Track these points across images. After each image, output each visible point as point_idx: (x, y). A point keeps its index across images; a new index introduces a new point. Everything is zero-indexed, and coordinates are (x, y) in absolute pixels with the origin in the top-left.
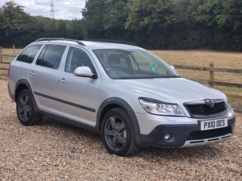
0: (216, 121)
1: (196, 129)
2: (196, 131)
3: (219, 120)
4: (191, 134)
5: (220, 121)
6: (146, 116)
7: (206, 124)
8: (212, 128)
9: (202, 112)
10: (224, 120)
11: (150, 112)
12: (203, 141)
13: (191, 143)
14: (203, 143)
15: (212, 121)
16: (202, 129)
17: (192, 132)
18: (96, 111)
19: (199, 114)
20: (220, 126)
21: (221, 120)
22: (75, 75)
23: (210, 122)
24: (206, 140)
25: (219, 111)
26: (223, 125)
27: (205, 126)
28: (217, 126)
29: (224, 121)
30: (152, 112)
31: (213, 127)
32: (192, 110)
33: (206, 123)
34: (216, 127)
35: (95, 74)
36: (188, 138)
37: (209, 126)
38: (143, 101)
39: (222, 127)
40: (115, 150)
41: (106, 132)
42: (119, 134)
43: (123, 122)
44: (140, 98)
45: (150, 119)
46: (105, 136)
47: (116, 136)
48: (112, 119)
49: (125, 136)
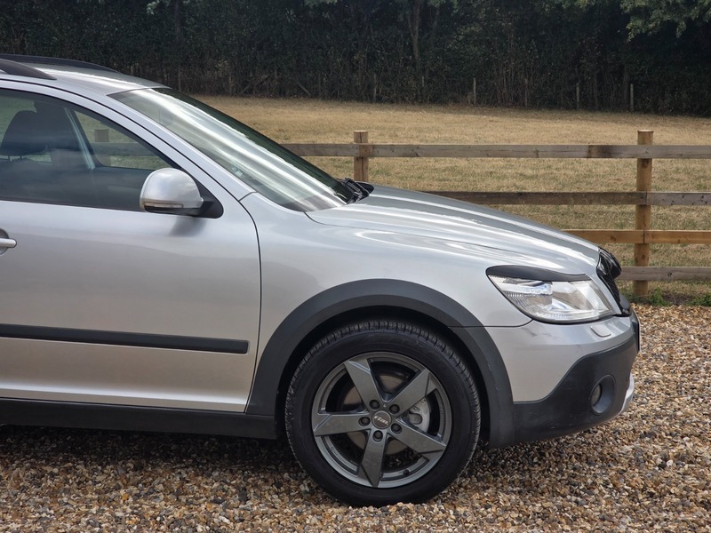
6: (533, 335)
40: (382, 485)
41: (323, 422)
42: (401, 422)
43: (426, 372)
44: (492, 271)
45: (550, 342)
46: (319, 441)
47: (384, 432)
48: (359, 369)
49: (425, 425)
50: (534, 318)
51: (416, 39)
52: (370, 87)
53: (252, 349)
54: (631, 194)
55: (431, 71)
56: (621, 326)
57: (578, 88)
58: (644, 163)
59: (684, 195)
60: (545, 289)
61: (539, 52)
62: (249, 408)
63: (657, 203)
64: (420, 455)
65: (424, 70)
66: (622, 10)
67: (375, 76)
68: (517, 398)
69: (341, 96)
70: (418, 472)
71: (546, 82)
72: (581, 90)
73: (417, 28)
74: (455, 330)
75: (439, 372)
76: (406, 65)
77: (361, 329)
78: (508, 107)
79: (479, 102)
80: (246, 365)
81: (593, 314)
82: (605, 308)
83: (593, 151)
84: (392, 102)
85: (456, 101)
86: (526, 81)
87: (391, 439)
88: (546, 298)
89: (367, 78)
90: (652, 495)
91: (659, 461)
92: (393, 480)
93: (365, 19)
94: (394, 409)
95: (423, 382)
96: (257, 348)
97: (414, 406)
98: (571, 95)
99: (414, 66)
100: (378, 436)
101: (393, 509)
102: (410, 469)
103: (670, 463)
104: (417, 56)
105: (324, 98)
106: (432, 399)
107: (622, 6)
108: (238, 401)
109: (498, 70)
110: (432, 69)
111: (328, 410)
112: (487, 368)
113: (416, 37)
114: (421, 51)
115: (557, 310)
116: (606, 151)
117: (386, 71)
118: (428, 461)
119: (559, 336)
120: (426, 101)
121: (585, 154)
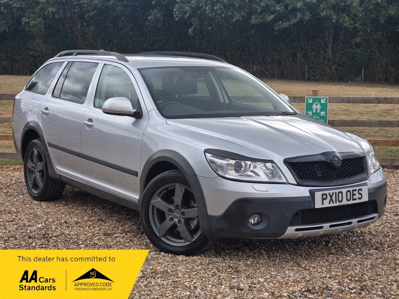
0: (344, 191)
1: (307, 207)
2: (307, 210)
3: (351, 189)
4: (297, 214)
5: (353, 191)
6: (217, 183)
7: (325, 197)
8: (338, 204)
9: (319, 174)
10: (361, 190)
11: (224, 175)
12: (321, 227)
13: (297, 230)
14: (321, 231)
15: (337, 191)
16: (318, 205)
17: (299, 211)
18: (140, 175)
19: (314, 179)
20: (353, 200)
21: (356, 190)
22: (104, 112)
23: (333, 193)
24: (326, 226)
25: (353, 173)
26: (359, 199)
27: (323, 199)
28: (348, 200)
29: (360, 192)
30: (227, 176)
31: (339, 202)
32: (299, 172)
33: (326, 194)
34: (345, 202)
35: (139, 111)
36: (291, 221)
37: (331, 199)
38: (211, 156)
39: (358, 201)
45: (223, 188)
50: (219, 175)
52: (304, 72)
55: (338, 64)
65: (334, 63)
67: (307, 66)
69: (287, 78)
73: (331, 40)
76: (324, 60)
78: (382, 83)
79: (365, 81)
84: (316, 81)
85: (353, 81)
86: (392, 69)
89: (302, 68)
93: (302, 36)
99: (329, 60)
104: (331, 55)
105: (278, 79)
109: (376, 63)
110: (339, 62)
113: (331, 45)
114: (333, 53)
117: (313, 63)
120: (335, 80)
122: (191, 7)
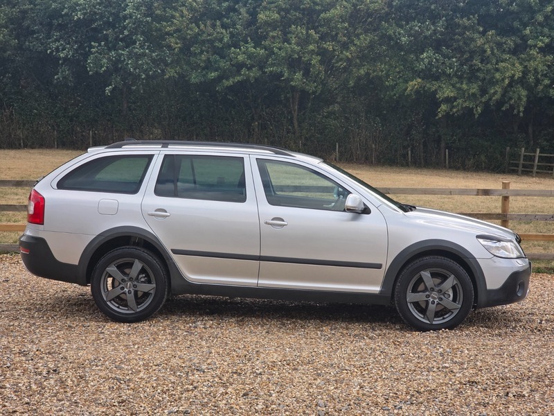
38: (483, 241)
40: (434, 323)
41: (411, 297)
42: (442, 297)
43: (453, 276)
44: (478, 237)
45: (500, 265)
46: (409, 304)
47: (436, 301)
48: (426, 275)
49: (451, 298)
50: (495, 256)
51: (295, 115)
53: (384, 267)
54: (499, 214)
56: (525, 262)
57: (409, 152)
58: (506, 199)
59: (526, 215)
60: (498, 244)
61: (383, 126)
62: (381, 291)
63: (512, 219)
64: (450, 311)
65: (301, 137)
66: (438, 99)
67: (266, 140)
68: (489, 287)
70: (448, 318)
71: (387, 147)
72: (412, 152)
73: (296, 107)
74: (465, 259)
75: (458, 277)
76: (288, 133)
77: (427, 259)
78: (361, 164)
79: (340, 160)
80: (381, 274)
81: (515, 256)
82: (519, 254)
83: (480, 192)
87: (438, 304)
88: (497, 248)
89: (260, 142)
90: (539, 330)
91: (539, 321)
92: (438, 321)
93: (259, 101)
94: (440, 291)
95: (451, 281)
96: (386, 267)
97: (447, 291)
98: (405, 156)
99: (294, 133)
100: (433, 302)
101: (441, 331)
102: (445, 317)
103: (543, 322)
104: (296, 127)
106: (454, 288)
107: (437, 96)
108: (376, 289)
109: (353, 137)
110: (307, 136)
111: (412, 292)
112: (477, 275)
113: (296, 113)
114: (300, 123)
115: (502, 253)
116: (486, 192)
117: (274, 137)
118: (453, 313)
119: (504, 263)
121: (476, 193)
122: (109, 59)
